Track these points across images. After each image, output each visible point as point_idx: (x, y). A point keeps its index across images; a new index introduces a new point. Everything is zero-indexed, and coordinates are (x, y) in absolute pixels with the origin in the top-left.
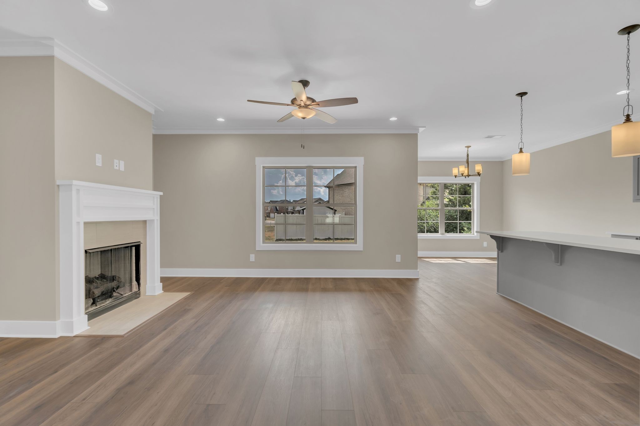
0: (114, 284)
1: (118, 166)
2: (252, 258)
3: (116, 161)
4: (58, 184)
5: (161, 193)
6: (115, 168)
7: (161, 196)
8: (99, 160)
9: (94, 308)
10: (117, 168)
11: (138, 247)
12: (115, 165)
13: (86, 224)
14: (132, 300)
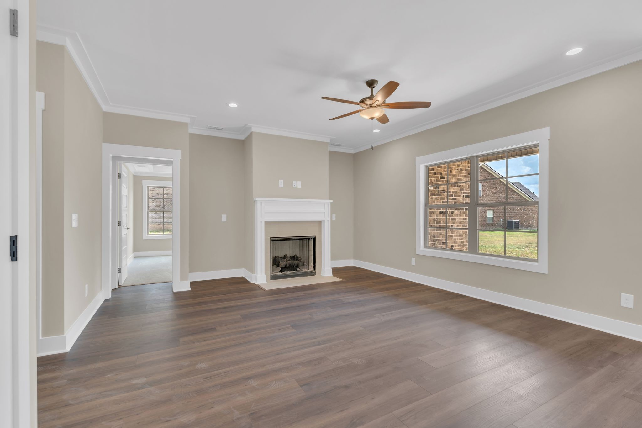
0: (296, 262)
1: (296, 185)
2: (413, 261)
3: (294, 182)
4: (254, 200)
5: (332, 201)
6: (294, 186)
7: (331, 203)
8: (281, 183)
9: (280, 273)
10: (296, 186)
11: (314, 239)
12: (294, 184)
13: (265, 222)
14: (308, 276)
